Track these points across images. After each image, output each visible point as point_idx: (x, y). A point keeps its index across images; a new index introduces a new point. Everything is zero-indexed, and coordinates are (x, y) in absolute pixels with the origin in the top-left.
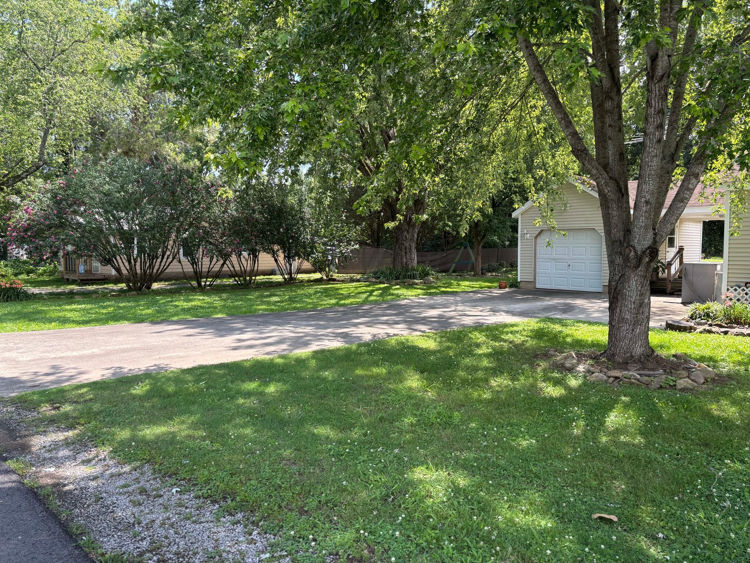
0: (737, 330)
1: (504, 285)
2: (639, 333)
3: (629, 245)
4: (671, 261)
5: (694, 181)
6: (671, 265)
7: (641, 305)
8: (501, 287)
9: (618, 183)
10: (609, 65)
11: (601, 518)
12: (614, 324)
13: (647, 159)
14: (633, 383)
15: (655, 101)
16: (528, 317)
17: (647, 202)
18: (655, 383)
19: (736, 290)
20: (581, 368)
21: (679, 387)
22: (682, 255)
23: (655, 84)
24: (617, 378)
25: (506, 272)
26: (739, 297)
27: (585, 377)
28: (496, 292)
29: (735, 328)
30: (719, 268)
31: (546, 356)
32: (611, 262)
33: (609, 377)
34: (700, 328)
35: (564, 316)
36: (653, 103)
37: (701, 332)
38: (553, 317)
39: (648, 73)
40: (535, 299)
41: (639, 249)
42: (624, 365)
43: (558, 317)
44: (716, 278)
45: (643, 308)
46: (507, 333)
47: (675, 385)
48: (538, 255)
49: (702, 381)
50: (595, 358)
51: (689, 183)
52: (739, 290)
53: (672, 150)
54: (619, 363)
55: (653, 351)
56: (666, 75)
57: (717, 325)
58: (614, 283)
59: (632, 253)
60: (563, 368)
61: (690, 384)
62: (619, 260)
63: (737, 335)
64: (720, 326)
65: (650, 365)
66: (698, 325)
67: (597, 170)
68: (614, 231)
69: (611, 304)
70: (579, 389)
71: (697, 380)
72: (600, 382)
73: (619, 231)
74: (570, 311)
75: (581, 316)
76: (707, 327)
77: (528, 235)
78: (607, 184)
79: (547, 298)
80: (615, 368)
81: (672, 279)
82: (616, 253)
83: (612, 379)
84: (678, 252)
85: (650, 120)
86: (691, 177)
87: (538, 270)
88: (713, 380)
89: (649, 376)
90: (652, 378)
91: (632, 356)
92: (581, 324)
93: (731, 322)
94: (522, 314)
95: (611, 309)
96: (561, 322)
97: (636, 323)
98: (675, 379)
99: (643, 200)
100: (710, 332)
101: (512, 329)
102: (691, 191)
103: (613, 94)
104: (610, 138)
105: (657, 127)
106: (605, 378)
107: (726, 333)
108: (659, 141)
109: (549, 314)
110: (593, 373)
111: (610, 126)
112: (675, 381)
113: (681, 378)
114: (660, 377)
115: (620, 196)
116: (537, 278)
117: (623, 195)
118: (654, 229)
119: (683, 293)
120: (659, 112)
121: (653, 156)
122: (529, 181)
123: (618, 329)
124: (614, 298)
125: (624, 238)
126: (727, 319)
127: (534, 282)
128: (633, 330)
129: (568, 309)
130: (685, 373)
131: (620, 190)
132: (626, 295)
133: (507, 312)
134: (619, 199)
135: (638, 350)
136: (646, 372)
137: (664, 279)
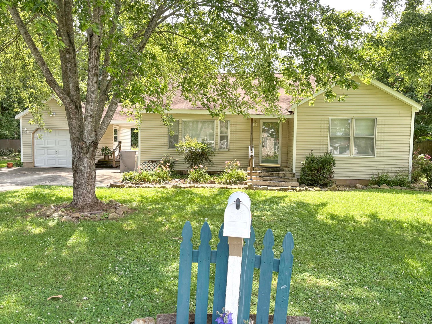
0: (144, 185)
1: (11, 165)
2: (90, 190)
3: (83, 140)
4: (115, 149)
5: (114, 107)
6: (115, 151)
7: (90, 174)
8: (8, 167)
9: (75, 103)
10: (68, 33)
11: (53, 299)
12: (76, 186)
13: (90, 92)
14: (86, 219)
15: (93, 60)
16: (26, 185)
17: (91, 116)
18: (98, 217)
19: (144, 164)
20: (56, 215)
21: (110, 218)
22: (120, 146)
23: (92, 50)
24: (77, 217)
25: (15, 156)
26: (146, 168)
27: (58, 219)
28: (5, 169)
29: (143, 184)
30: (137, 153)
31: (34, 209)
32: (73, 150)
33: (73, 217)
34: (127, 185)
35: (52, 184)
36: (92, 61)
37: (127, 188)
38: (44, 184)
39: (88, 43)
40: (33, 174)
41: (88, 142)
42: (82, 210)
43: (48, 184)
44: (136, 158)
45: (91, 176)
46: (9, 197)
47: (108, 217)
48: (35, 145)
49: (122, 213)
50: (66, 207)
51: (112, 108)
52: (146, 164)
53: (105, 88)
54: (79, 209)
55: (98, 200)
56: (98, 47)
57: (134, 183)
58: (75, 162)
59: (84, 145)
60: (44, 216)
61: (116, 216)
62: (77, 149)
63: (143, 187)
64: (136, 184)
65: (96, 208)
66: (126, 184)
67: (63, 94)
68: (74, 131)
69: (74, 174)
70: (54, 227)
71: (119, 213)
72: (67, 221)
73: (77, 132)
74: (56, 180)
75: (63, 183)
76: (130, 185)
77: (28, 132)
78: (69, 104)
79: (42, 173)
80: (76, 212)
81: (115, 159)
82: (76, 144)
83: (74, 218)
84: (119, 145)
85: (91, 70)
86: (114, 104)
87: (35, 155)
88: (127, 212)
89: (95, 214)
90: (96, 215)
91: (86, 204)
92: (61, 188)
93: (142, 182)
94: (22, 184)
95: (74, 178)
96: (49, 187)
97: (88, 184)
98: (107, 214)
99: (89, 115)
100: (131, 187)
101: (13, 194)
102: (114, 112)
103: (71, 51)
104: (70, 77)
105: (95, 75)
106: (70, 218)
107: (138, 187)
108: (96, 82)
109: (42, 183)
110: (63, 216)
111: (70, 69)
112: (108, 215)
113: (111, 213)
114: (101, 213)
115: (77, 111)
116: (35, 160)
117: (78, 111)
118: (96, 132)
119: (120, 167)
120: (95, 66)
121: (93, 91)
122: (25, 95)
123: (78, 189)
124: (75, 171)
125: (80, 136)
126: (140, 180)
127: (33, 163)
128: (86, 189)
129: (54, 179)
130: (113, 210)
131: (77, 108)
132: (82, 169)
133: (11, 183)
134: (76, 113)
135: (90, 200)
136: (94, 212)
137: (112, 160)
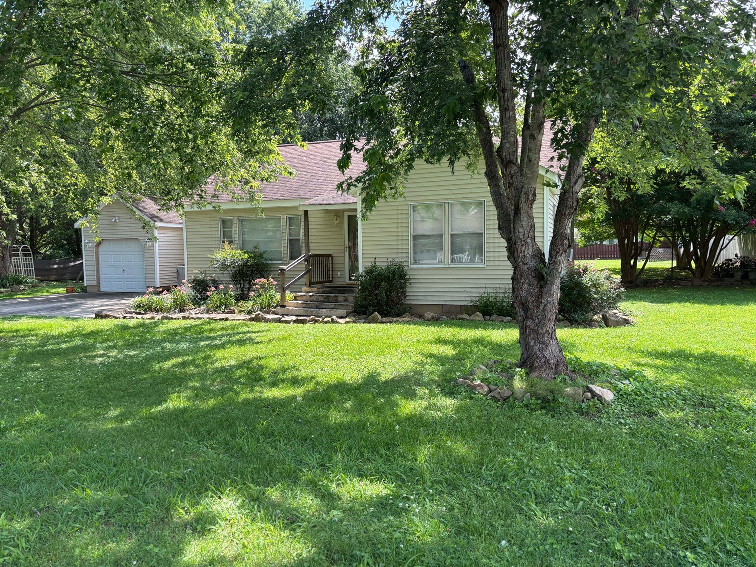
1: (70, 290)
8: (68, 292)
48: (100, 262)
77: (90, 245)
87: (101, 275)
116: (101, 282)
127: (98, 286)
